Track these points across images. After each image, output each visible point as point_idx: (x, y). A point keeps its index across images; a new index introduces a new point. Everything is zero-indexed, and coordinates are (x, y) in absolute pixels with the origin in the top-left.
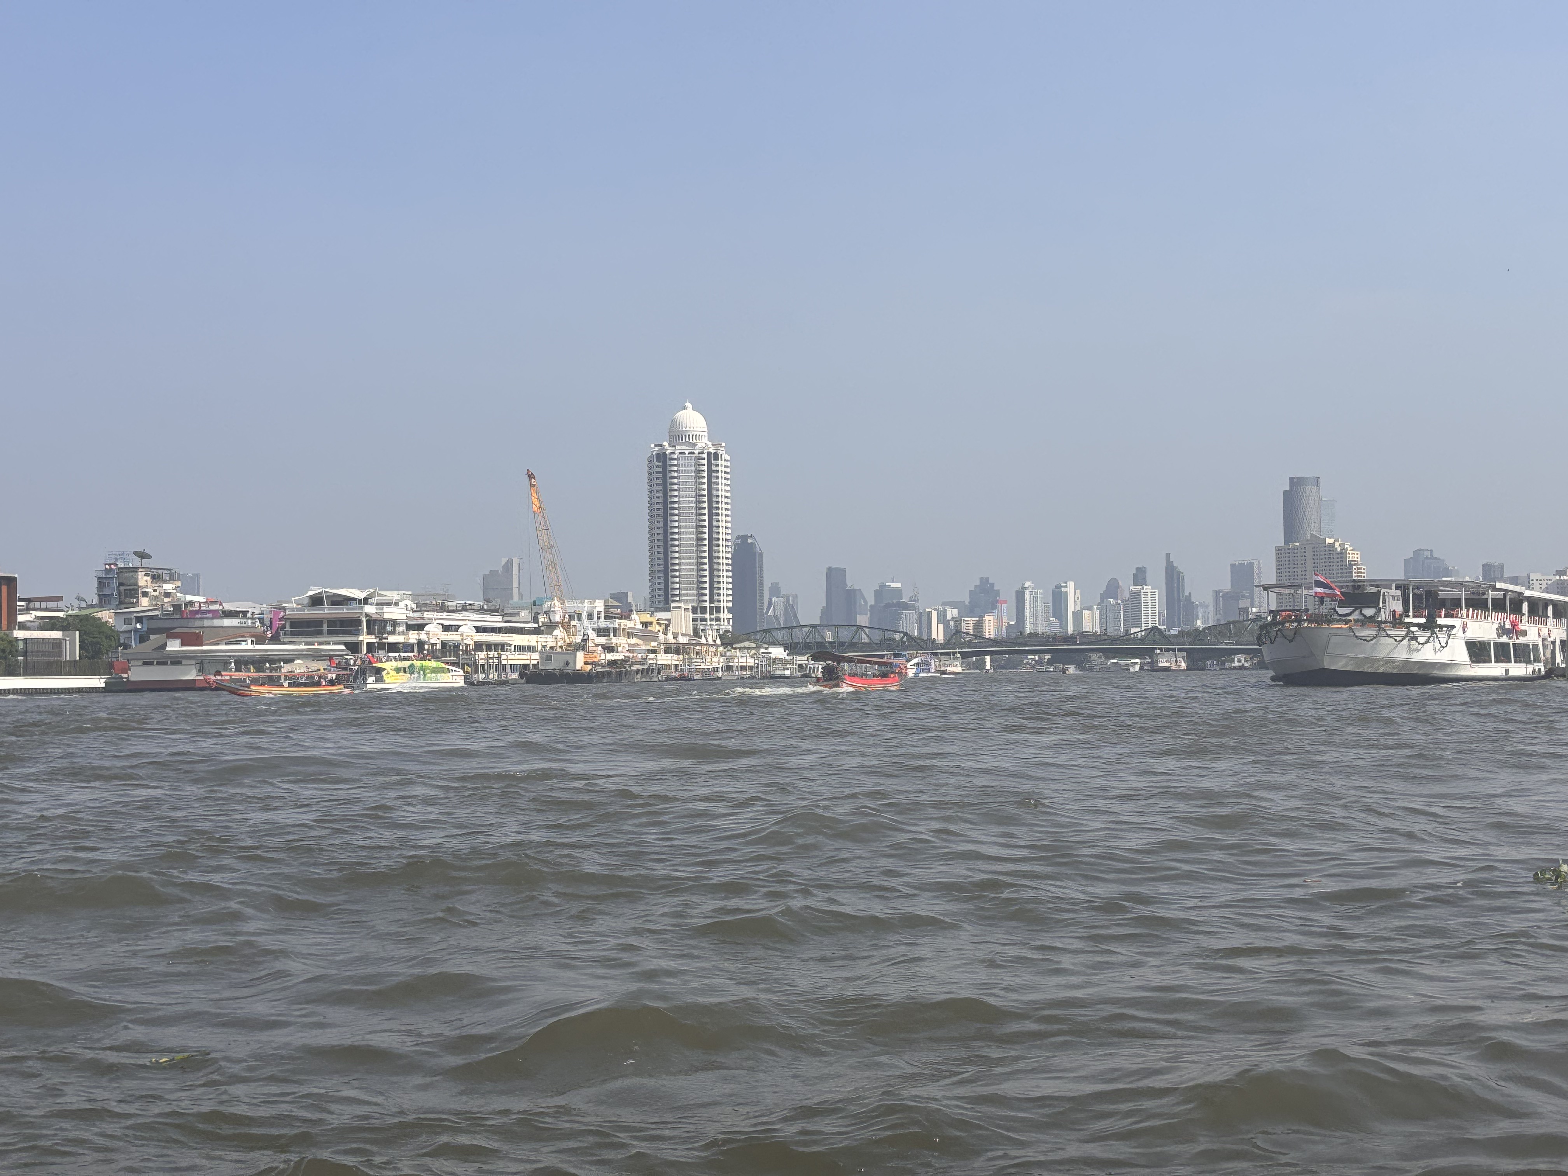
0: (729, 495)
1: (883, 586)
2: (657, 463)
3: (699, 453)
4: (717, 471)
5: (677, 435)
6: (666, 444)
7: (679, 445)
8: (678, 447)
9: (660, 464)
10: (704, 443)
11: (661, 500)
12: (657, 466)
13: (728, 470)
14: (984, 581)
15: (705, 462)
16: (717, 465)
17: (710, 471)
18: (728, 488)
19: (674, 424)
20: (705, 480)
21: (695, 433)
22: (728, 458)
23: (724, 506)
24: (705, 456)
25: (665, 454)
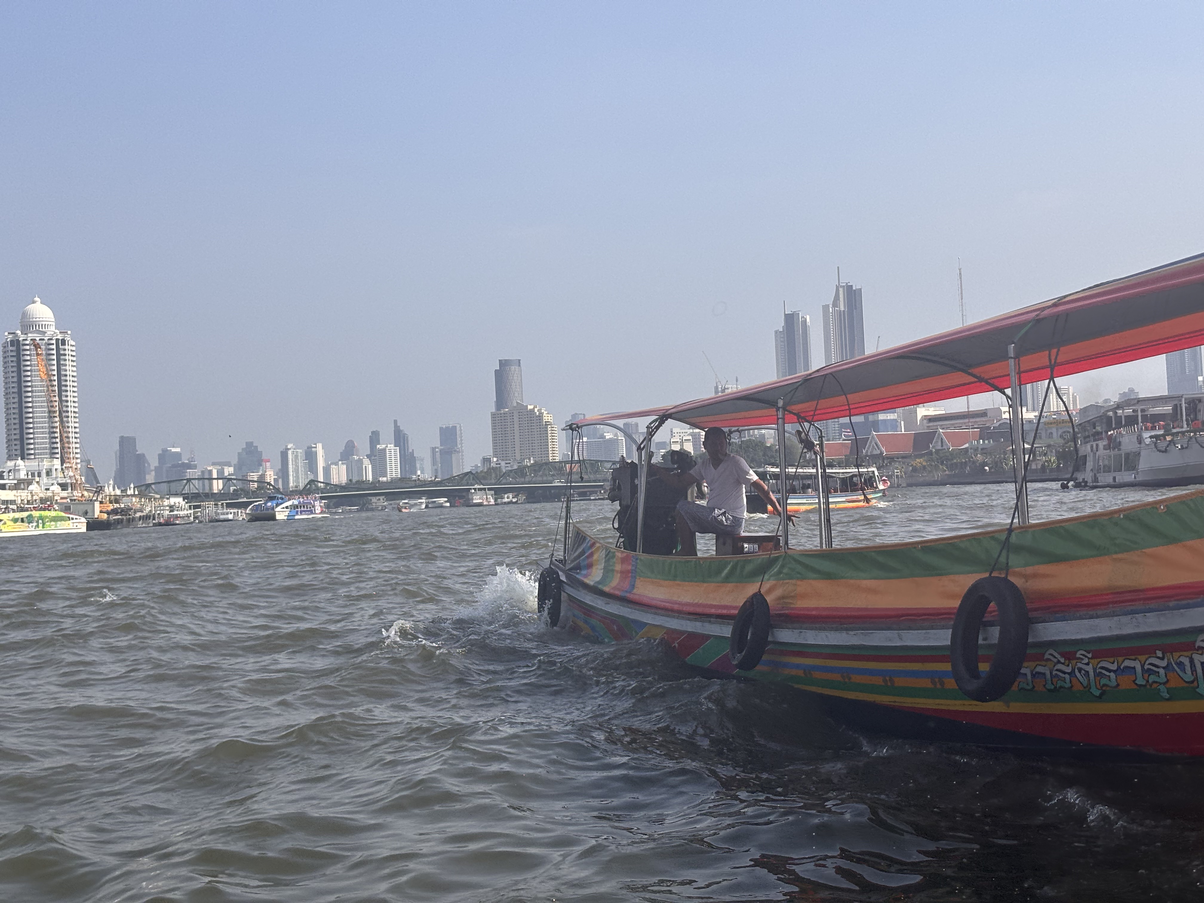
0: (75, 374)
1: (165, 451)
2: (11, 348)
3: (49, 339)
4: (65, 355)
5: (27, 325)
6: (19, 332)
7: (31, 333)
8: (30, 335)
9: (14, 348)
10: (52, 331)
11: (15, 380)
12: (12, 351)
13: (74, 354)
14: (249, 444)
15: (54, 347)
16: (65, 350)
17: (58, 355)
18: (75, 369)
19: (25, 315)
20: (55, 362)
21: (44, 323)
22: (74, 343)
23: (71, 384)
24: (54, 342)
25: (18, 341)
